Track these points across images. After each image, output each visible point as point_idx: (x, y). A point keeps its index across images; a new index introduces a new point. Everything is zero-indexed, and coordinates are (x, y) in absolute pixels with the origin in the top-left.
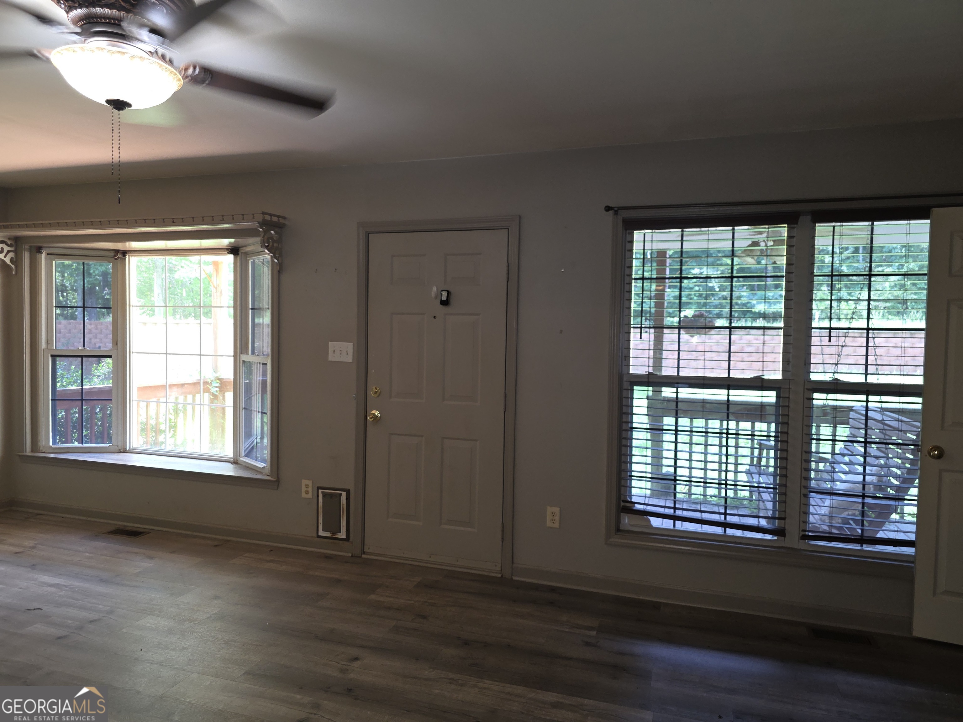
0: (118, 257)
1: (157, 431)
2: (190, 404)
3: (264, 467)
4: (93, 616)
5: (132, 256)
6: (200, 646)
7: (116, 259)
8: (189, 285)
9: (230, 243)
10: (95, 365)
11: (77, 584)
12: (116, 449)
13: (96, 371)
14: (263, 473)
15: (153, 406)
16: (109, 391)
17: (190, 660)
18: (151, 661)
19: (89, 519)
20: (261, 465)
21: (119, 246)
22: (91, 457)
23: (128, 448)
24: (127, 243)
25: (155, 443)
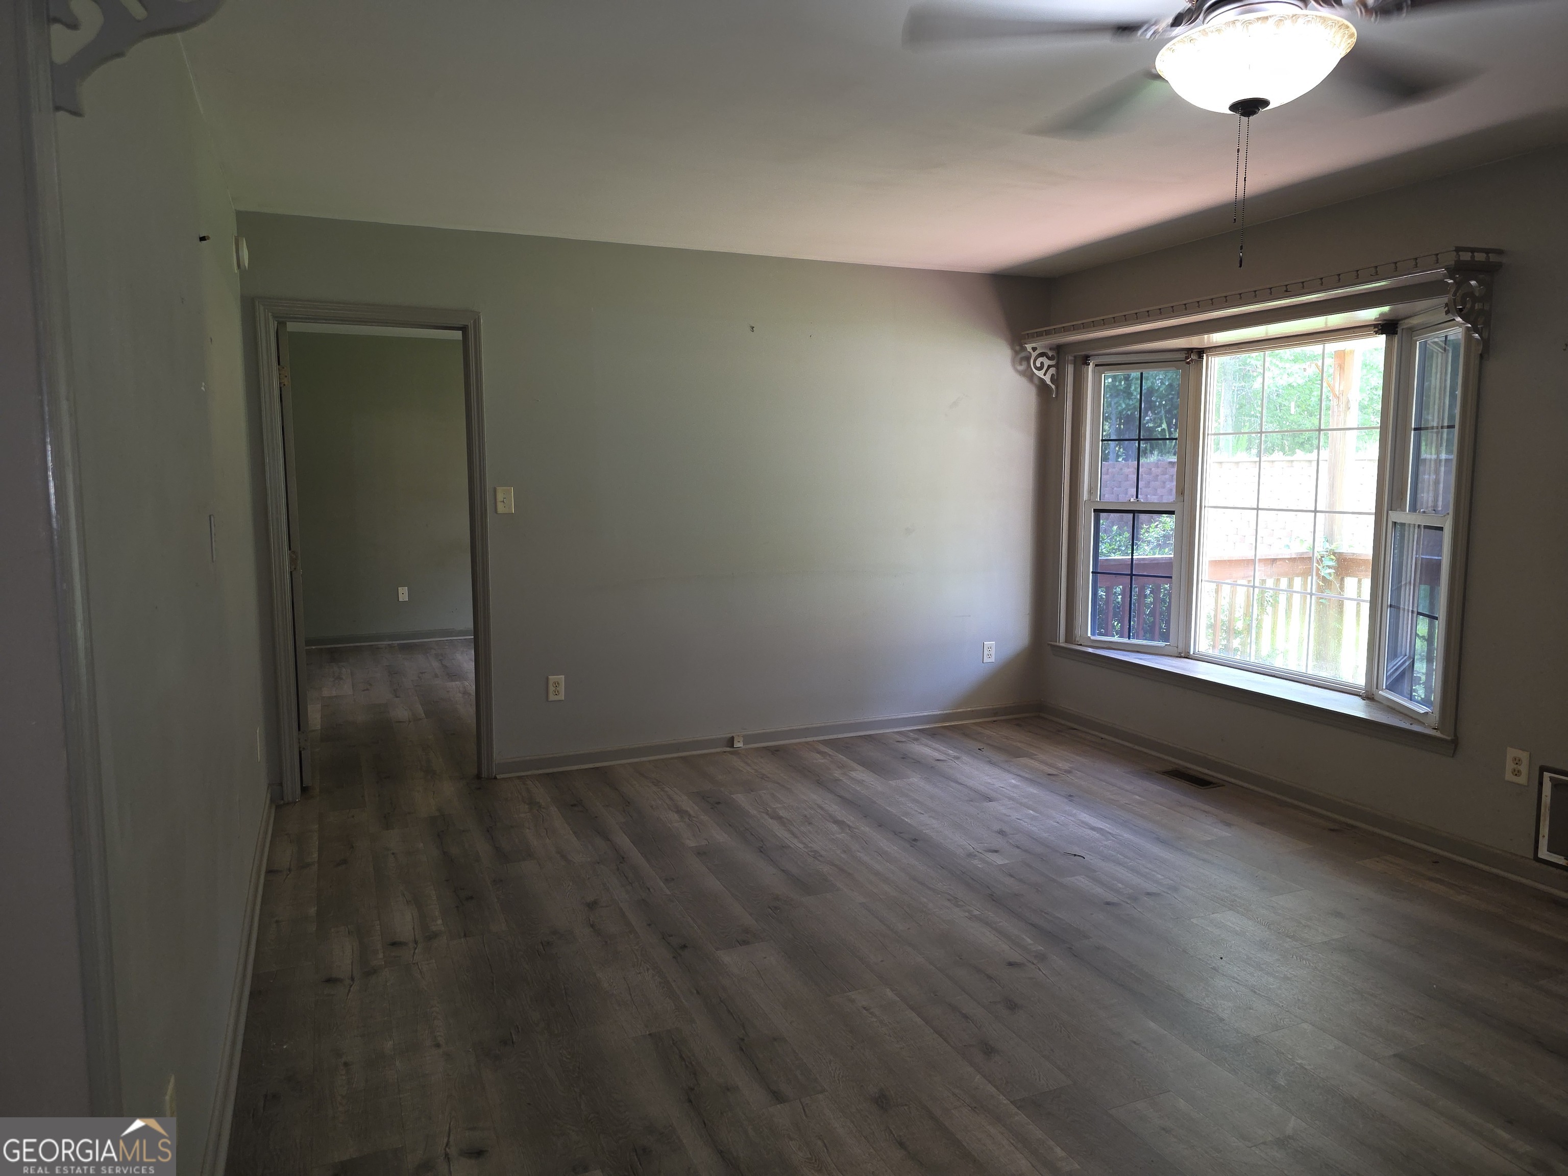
0: (1192, 360)
1: (1231, 631)
2: (1298, 592)
3: (1427, 713)
4: (1153, 888)
5: (1211, 355)
6: (1313, 983)
7: (1188, 363)
8: (1275, 398)
9: (1382, 315)
10: (1145, 526)
11: (1127, 835)
12: (1174, 651)
13: (1147, 535)
14: (1424, 724)
15: (1226, 590)
16: (1168, 564)
17: (1299, 1000)
18: (1237, 979)
19: (1136, 747)
20: (1422, 709)
21: (1194, 342)
22: (1141, 659)
23: (1192, 653)
24: (1206, 336)
25: (1227, 648)
